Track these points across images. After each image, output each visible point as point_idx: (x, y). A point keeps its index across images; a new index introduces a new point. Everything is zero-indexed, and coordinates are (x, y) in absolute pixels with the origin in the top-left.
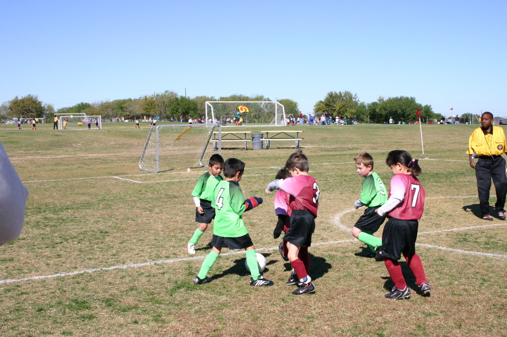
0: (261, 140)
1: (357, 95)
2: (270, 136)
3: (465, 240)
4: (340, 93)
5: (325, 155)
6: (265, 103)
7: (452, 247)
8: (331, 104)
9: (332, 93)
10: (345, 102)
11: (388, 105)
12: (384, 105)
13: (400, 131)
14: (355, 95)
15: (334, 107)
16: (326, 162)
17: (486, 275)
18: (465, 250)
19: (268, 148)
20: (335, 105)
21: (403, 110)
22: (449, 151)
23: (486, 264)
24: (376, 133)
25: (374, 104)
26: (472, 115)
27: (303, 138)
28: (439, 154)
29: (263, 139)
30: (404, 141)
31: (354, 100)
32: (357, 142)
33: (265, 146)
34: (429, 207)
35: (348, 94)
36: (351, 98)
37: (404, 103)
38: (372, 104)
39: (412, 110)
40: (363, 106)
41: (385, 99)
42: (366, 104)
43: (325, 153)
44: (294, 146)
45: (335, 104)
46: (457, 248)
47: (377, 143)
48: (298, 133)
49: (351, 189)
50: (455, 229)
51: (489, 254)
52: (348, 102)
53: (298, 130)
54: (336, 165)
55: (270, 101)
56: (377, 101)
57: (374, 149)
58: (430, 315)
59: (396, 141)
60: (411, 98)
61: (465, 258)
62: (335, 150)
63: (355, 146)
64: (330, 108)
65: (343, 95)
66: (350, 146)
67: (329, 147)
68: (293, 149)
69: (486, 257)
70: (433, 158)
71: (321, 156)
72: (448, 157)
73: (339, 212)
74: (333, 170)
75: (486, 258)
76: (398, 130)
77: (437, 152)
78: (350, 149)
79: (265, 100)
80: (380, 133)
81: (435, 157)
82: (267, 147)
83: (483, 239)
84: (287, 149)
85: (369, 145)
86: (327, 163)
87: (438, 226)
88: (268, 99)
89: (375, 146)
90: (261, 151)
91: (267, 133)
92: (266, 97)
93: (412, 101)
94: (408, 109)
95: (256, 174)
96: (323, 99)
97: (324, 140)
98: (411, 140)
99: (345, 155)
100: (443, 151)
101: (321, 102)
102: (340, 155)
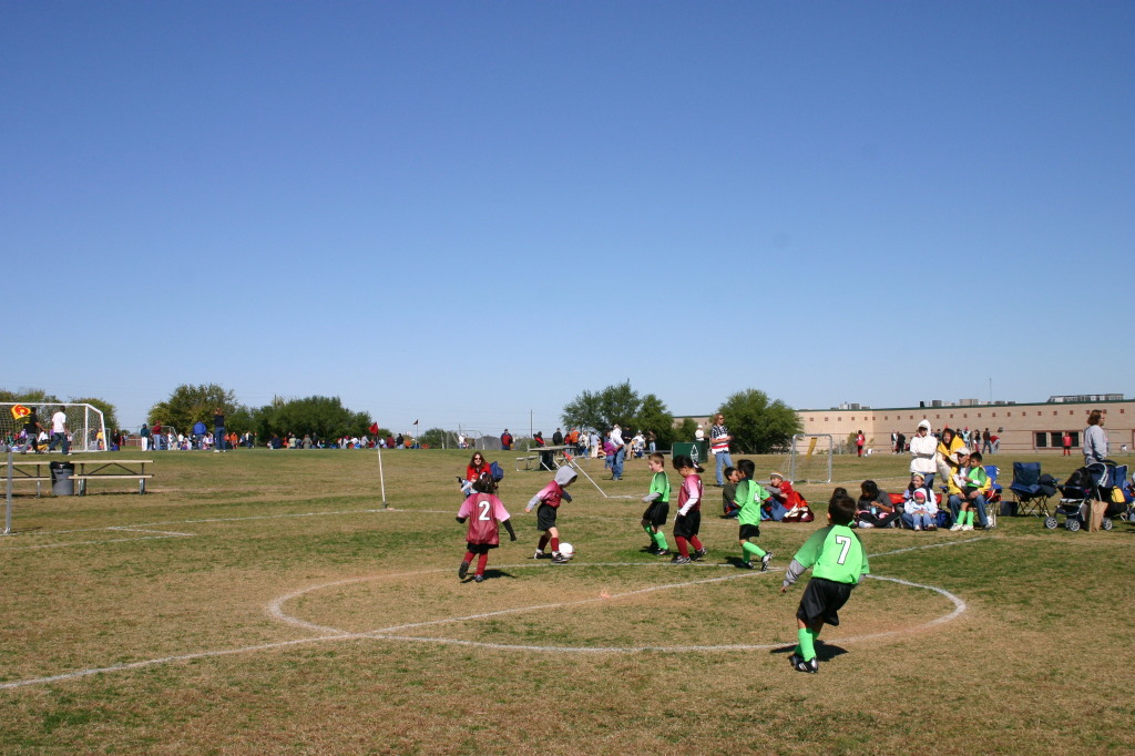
0: (70, 477)
1: (234, 393)
2: (87, 470)
3: (495, 630)
4: (202, 389)
5: (202, 506)
6: (47, 407)
7: (478, 640)
8: (182, 410)
9: (185, 388)
11: (292, 414)
12: (286, 414)
14: (231, 393)
15: (189, 415)
16: (212, 517)
17: (540, 674)
18: (500, 644)
19: (83, 493)
20: (190, 412)
21: (320, 423)
22: (424, 495)
23: (536, 661)
24: (282, 464)
25: (267, 410)
26: (444, 433)
27: (153, 475)
28: (409, 501)
29: (76, 477)
30: (338, 478)
31: (226, 402)
32: (251, 481)
33: (78, 491)
35: (216, 390)
36: (221, 397)
37: (322, 410)
38: (262, 410)
39: (338, 423)
40: (243, 414)
41: (286, 402)
42: (249, 410)
43: (201, 502)
44: (137, 491)
45: (190, 408)
46: (485, 641)
47: (289, 484)
48: (143, 464)
49: (276, 562)
50: (475, 616)
51: (536, 648)
53: (143, 460)
54: (231, 522)
55: (58, 402)
56: (271, 405)
57: (289, 493)
58: (476, 728)
59: (324, 479)
60: (334, 399)
61: (502, 654)
62: (215, 495)
63: (251, 488)
64: (181, 417)
65: (206, 392)
66: (242, 489)
67: (201, 491)
68: (135, 496)
69: (533, 651)
70: (400, 508)
71: (196, 506)
72: (427, 507)
73: (273, 598)
74: (230, 530)
75: (533, 653)
76: (323, 460)
77: (403, 498)
78: (244, 495)
79: (47, 401)
80: (290, 466)
81: (404, 507)
82: (83, 491)
83: (522, 629)
84: (122, 496)
85: (276, 487)
86: (214, 520)
87: (446, 612)
88: (54, 397)
89: (289, 488)
90: (71, 500)
91: (82, 465)
92: (48, 393)
93: (335, 403)
94: (330, 421)
95: (86, 540)
96: (166, 400)
97: (187, 478)
98: (349, 478)
99: (239, 504)
100: (413, 496)
101: (163, 405)
102: (231, 505)
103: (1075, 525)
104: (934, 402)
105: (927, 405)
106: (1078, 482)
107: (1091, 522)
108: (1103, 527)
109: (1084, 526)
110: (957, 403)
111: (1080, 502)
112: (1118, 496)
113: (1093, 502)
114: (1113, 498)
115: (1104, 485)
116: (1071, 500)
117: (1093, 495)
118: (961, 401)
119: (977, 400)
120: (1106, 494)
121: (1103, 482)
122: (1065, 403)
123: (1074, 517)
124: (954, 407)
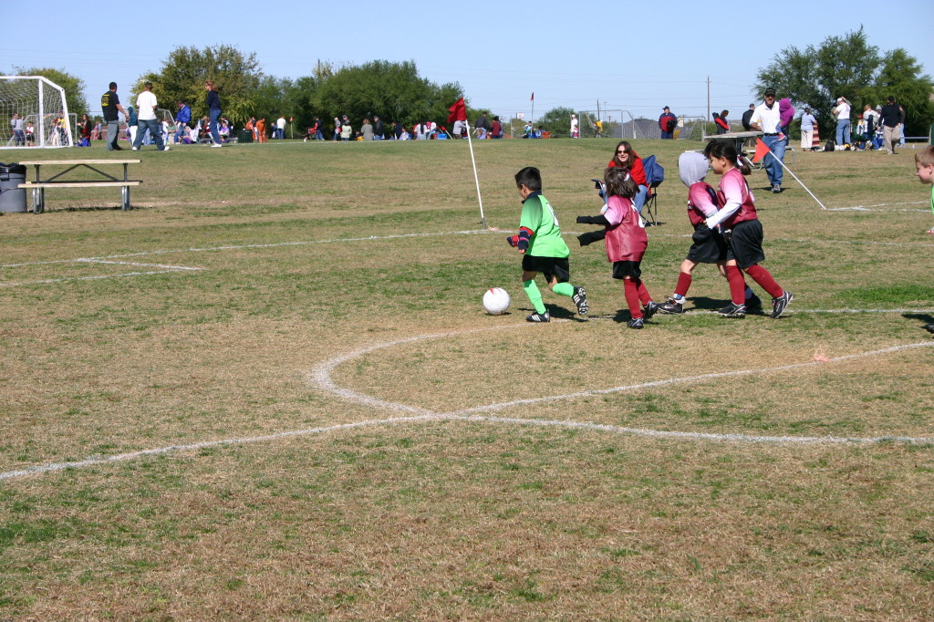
0: (20, 186)
1: (257, 59)
2: (44, 175)
3: (651, 408)
4: (209, 54)
5: (213, 227)
7: (625, 424)
8: (181, 84)
9: (183, 52)
10: (223, 79)
11: (346, 88)
12: (335, 88)
13: (397, 157)
14: (251, 58)
15: (194, 93)
17: (719, 475)
18: (658, 430)
19: (40, 209)
20: (194, 88)
21: (385, 102)
23: (714, 455)
24: (331, 164)
25: (306, 83)
27: (141, 182)
29: (28, 185)
30: (415, 185)
31: (246, 72)
33: (32, 205)
34: (540, 341)
35: (230, 55)
36: (238, 64)
37: (388, 81)
39: (413, 101)
40: (271, 89)
41: (335, 70)
43: (212, 221)
44: (119, 205)
45: (193, 83)
46: (637, 425)
47: (342, 193)
48: (125, 165)
49: (324, 307)
50: (621, 388)
51: (714, 436)
52: (231, 76)
53: (126, 158)
54: (257, 250)
56: (313, 76)
57: (341, 207)
58: (622, 553)
59: (393, 185)
60: (406, 64)
61: (662, 444)
62: (233, 211)
63: (286, 200)
65: (215, 57)
66: (272, 201)
67: (212, 205)
68: (116, 212)
69: (708, 441)
70: (507, 228)
71: (205, 228)
73: (319, 361)
74: (256, 261)
75: (709, 443)
76: (390, 157)
78: (275, 210)
80: (343, 166)
81: (513, 227)
82: (38, 207)
83: (692, 407)
84: (98, 213)
85: (322, 198)
86: (232, 247)
87: (577, 382)
89: (341, 199)
90: (24, 219)
91: (37, 167)
93: (408, 72)
94: (401, 98)
95: (46, 277)
97: (192, 186)
98: (432, 183)
99: (270, 224)
102: (257, 225)
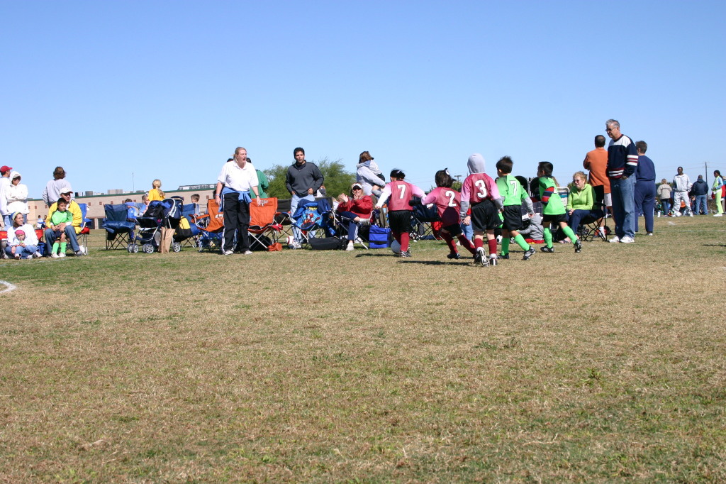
103: (150, 248)
104: (86, 192)
105: (80, 195)
106: (152, 214)
107: (163, 246)
108: (172, 249)
109: (157, 249)
110: (106, 193)
111: (154, 230)
112: (185, 224)
113: (163, 229)
114: (181, 226)
115: (173, 216)
116: (147, 229)
117: (163, 224)
118: (109, 191)
119: (121, 190)
120: (175, 223)
121: (172, 214)
122: (190, 190)
123: (149, 242)
124: (103, 196)
